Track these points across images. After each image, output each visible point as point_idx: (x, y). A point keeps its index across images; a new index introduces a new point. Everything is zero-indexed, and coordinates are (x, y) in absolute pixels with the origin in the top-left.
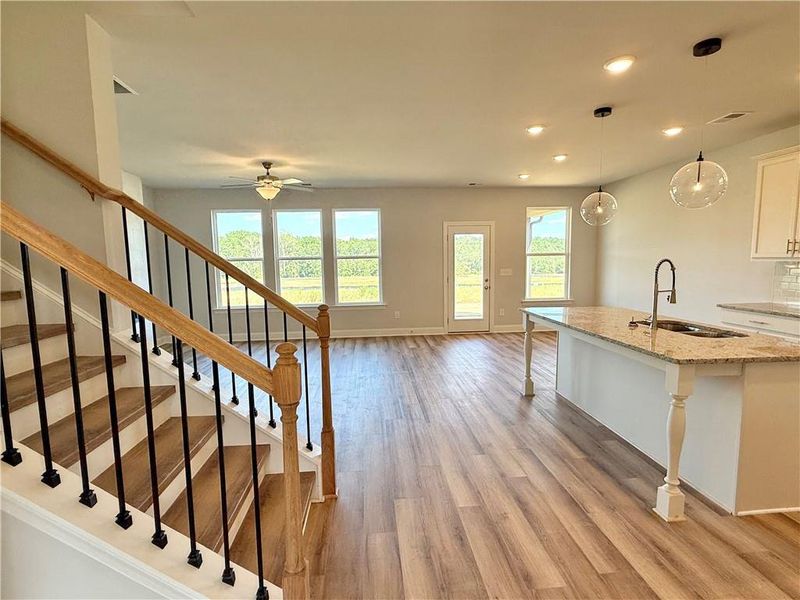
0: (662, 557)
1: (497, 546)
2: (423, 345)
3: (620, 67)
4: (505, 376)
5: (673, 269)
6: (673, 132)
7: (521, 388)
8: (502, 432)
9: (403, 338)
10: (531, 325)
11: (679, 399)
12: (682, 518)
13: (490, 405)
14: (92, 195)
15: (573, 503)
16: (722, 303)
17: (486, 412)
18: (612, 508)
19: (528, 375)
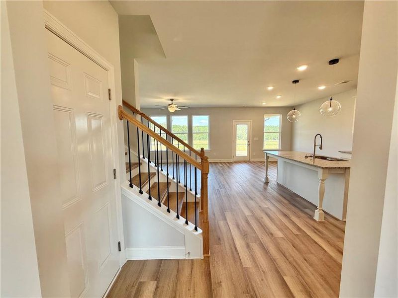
0: (316, 231)
1: (260, 226)
2: (225, 165)
3: (302, 68)
4: (257, 176)
5: (321, 137)
6: (322, 88)
7: (264, 180)
8: (258, 194)
9: (217, 163)
10: (268, 157)
11: (323, 180)
12: (323, 221)
13: (253, 186)
14: (134, 113)
15: (285, 215)
16: (341, 151)
17: (251, 187)
18: (299, 217)
19: (267, 176)
